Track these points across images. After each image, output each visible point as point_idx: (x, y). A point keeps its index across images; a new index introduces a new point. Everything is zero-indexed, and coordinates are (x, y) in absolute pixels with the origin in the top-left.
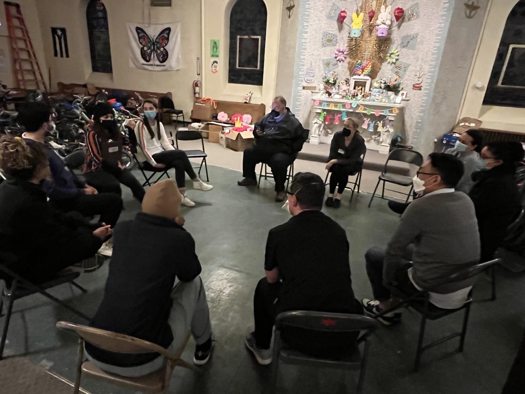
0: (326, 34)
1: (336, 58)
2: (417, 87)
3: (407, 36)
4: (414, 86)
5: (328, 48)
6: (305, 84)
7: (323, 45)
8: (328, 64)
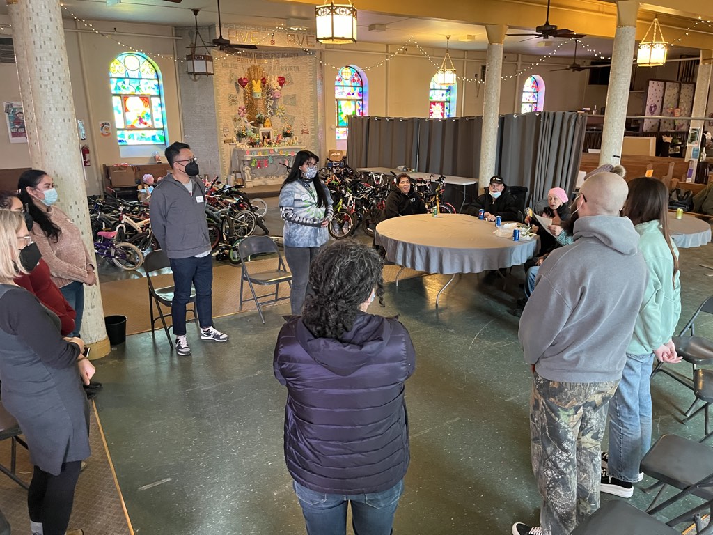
0: (230, 96)
1: (239, 114)
2: (305, 132)
3: (288, 96)
4: (302, 131)
5: (233, 107)
6: (225, 138)
7: (231, 105)
8: (235, 120)
